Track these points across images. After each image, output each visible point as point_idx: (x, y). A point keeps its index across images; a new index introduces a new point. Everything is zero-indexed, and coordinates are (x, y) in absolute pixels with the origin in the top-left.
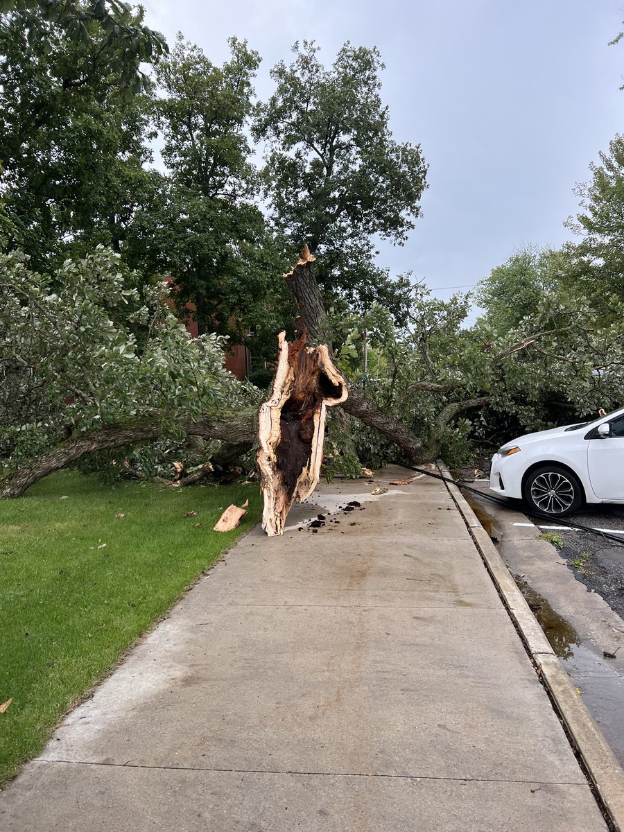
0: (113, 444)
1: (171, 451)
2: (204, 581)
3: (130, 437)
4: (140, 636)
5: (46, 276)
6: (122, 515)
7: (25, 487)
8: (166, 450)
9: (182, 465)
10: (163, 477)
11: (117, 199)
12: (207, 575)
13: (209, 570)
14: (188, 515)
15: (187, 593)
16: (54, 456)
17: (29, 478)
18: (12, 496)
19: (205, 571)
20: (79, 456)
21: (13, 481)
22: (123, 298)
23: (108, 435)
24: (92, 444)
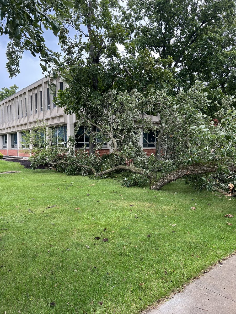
0: (196, 172)
1: (231, 177)
2: (218, 268)
3: (204, 170)
4: (159, 301)
5: (174, 98)
6: (194, 208)
7: (161, 186)
8: (229, 176)
9: (233, 186)
10: (224, 190)
11: (221, 65)
12: (222, 264)
13: (224, 260)
14: (226, 216)
15: (203, 274)
16: (172, 175)
17: (162, 182)
18: (156, 189)
19: (221, 261)
20: (182, 176)
21: (157, 183)
22: (207, 104)
23: (194, 168)
24: (188, 171)
